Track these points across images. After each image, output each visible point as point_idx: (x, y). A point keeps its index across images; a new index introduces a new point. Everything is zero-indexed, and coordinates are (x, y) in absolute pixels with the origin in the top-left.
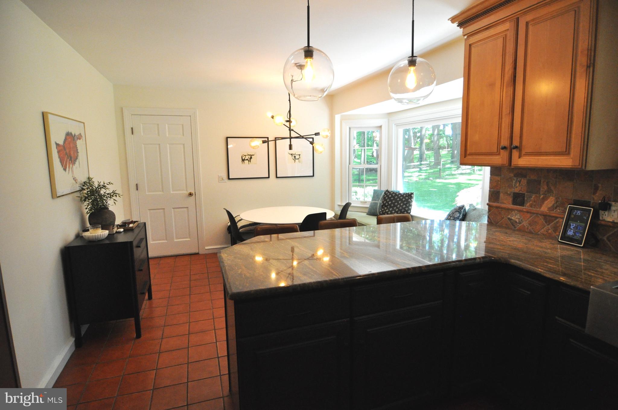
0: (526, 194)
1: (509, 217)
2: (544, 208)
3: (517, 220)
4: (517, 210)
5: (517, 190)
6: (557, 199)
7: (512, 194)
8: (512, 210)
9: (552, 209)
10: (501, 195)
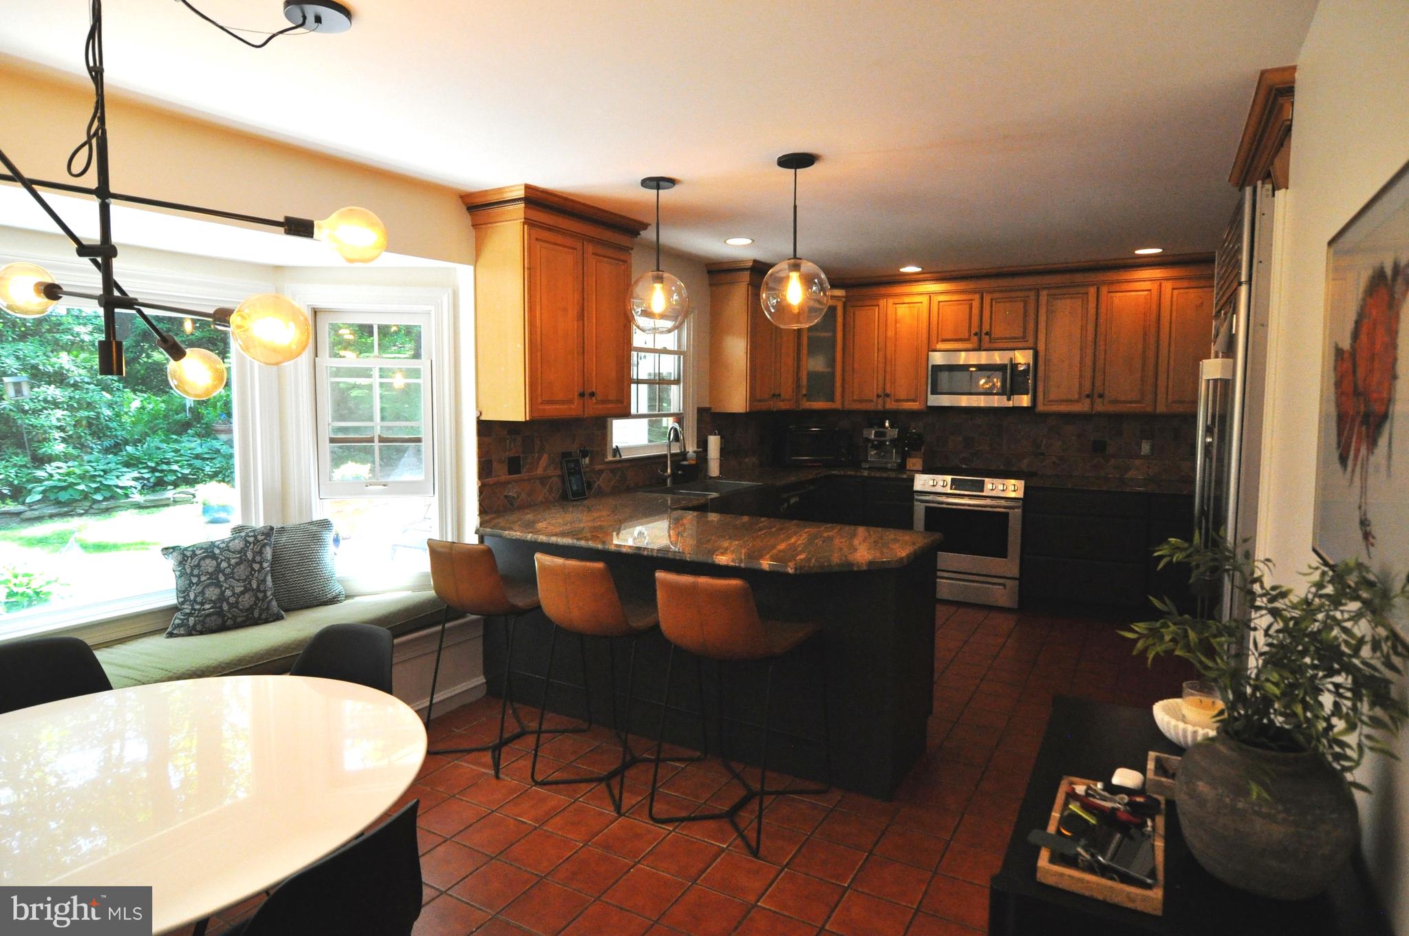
0: (522, 455)
1: (506, 493)
2: (540, 471)
3: (515, 495)
4: (515, 482)
5: (512, 454)
6: (549, 456)
7: (507, 460)
8: (509, 482)
9: (545, 469)
10: (495, 464)
